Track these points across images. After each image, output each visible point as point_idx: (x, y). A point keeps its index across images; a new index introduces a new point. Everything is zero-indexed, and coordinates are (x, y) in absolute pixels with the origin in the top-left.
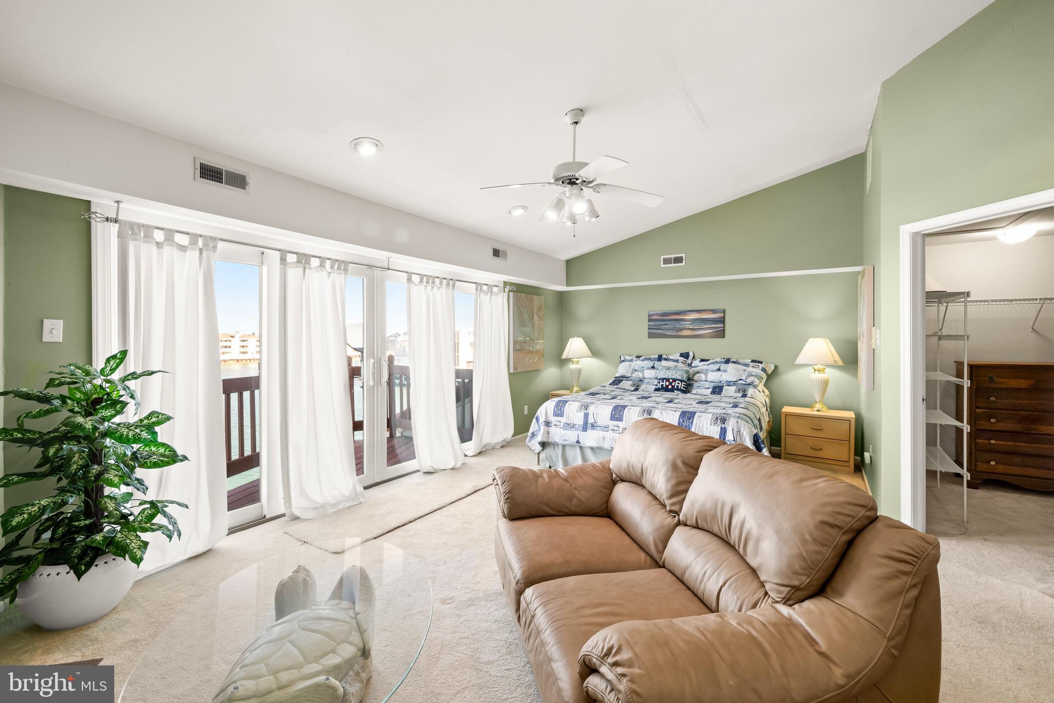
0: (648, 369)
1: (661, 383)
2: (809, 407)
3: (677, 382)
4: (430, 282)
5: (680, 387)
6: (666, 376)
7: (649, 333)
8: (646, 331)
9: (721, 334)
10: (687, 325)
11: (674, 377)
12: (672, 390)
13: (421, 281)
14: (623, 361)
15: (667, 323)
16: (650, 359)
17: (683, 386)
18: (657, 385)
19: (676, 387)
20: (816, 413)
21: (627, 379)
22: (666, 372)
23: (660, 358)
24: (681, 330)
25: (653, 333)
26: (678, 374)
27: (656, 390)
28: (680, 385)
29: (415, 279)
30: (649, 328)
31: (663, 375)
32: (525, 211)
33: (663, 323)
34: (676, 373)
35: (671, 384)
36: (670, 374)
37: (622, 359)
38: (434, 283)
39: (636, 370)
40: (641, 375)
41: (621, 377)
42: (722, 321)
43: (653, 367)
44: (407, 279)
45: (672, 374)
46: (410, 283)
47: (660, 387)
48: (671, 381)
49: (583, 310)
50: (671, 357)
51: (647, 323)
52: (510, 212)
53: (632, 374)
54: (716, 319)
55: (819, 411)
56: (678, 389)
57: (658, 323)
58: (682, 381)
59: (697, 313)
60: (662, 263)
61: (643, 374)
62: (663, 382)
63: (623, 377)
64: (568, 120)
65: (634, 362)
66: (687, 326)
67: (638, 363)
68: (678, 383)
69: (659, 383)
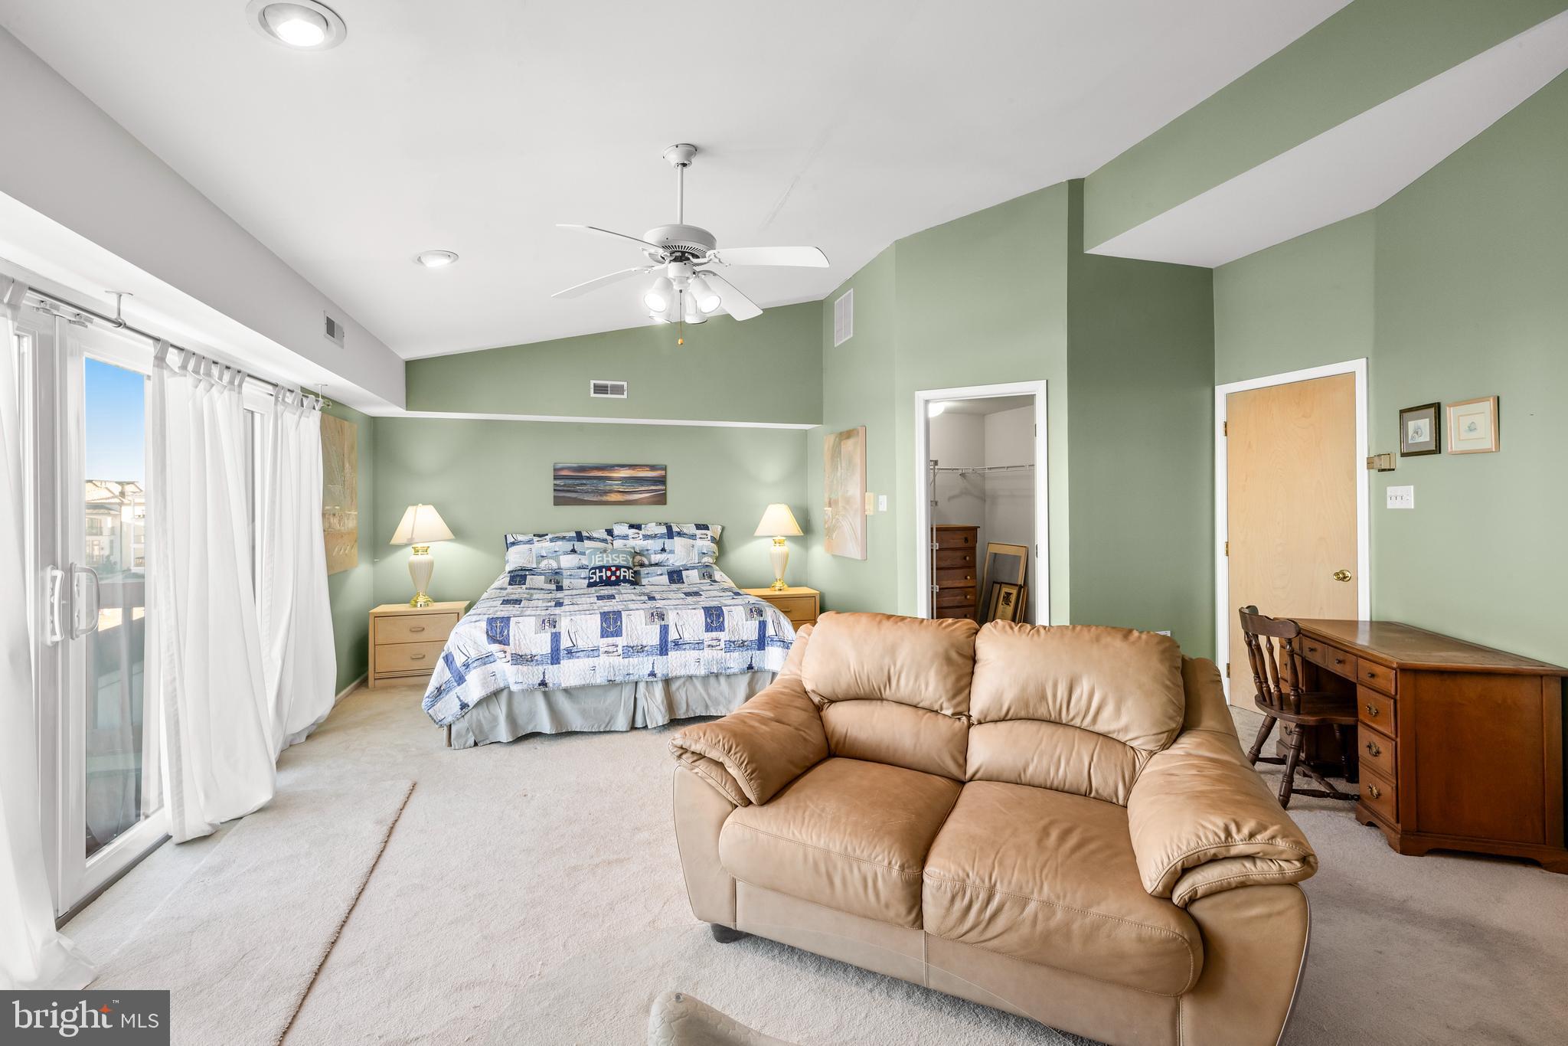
0: (566, 553)
1: (598, 574)
2: (769, 587)
3: (622, 570)
4: (202, 371)
5: (627, 578)
6: (605, 563)
7: (554, 497)
8: (550, 494)
9: (661, 499)
10: (616, 486)
11: (616, 563)
12: (617, 583)
13: (184, 367)
14: (513, 544)
15: (584, 482)
16: (564, 538)
17: (631, 575)
18: (592, 578)
19: (622, 578)
20: (777, 593)
21: (533, 573)
22: (602, 557)
23: (580, 537)
24: (606, 493)
25: (564, 497)
26: (621, 559)
27: (590, 585)
28: (627, 574)
29: (173, 358)
30: (555, 490)
31: (599, 561)
32: (452, 262)
33: (578, 482)
34: (618, 557)
35: (614, 573)
36: (610, 559)
37: (510, 539)
38: (209, 374)
39: (542, 557)
40: (554, 565)
41: (519, 570)
42: (662, 481)
43: (574, 551)
44: (156, 358)
45: (613, 560)
46: (162, 368)
47: (598, 580)
48: (613, 569)
49: (425, 455)
50: (595, 535)
51: (552, 482)
52: (419, 259)
53: (538, 563)
54: (657, 479)
55: (780, 590)
56: (625, 581)
57: (570, 482)
58: (629, 568)
59: (629, 469)
60: (592, 391)
61: (558, 562)
62: (601, 572)
63: (522, 570)
64: (675, 157)
65: (536, 544)
66: (616, 488)
67: (544, 546)
68: (624, 572)
69: (595, 573)
